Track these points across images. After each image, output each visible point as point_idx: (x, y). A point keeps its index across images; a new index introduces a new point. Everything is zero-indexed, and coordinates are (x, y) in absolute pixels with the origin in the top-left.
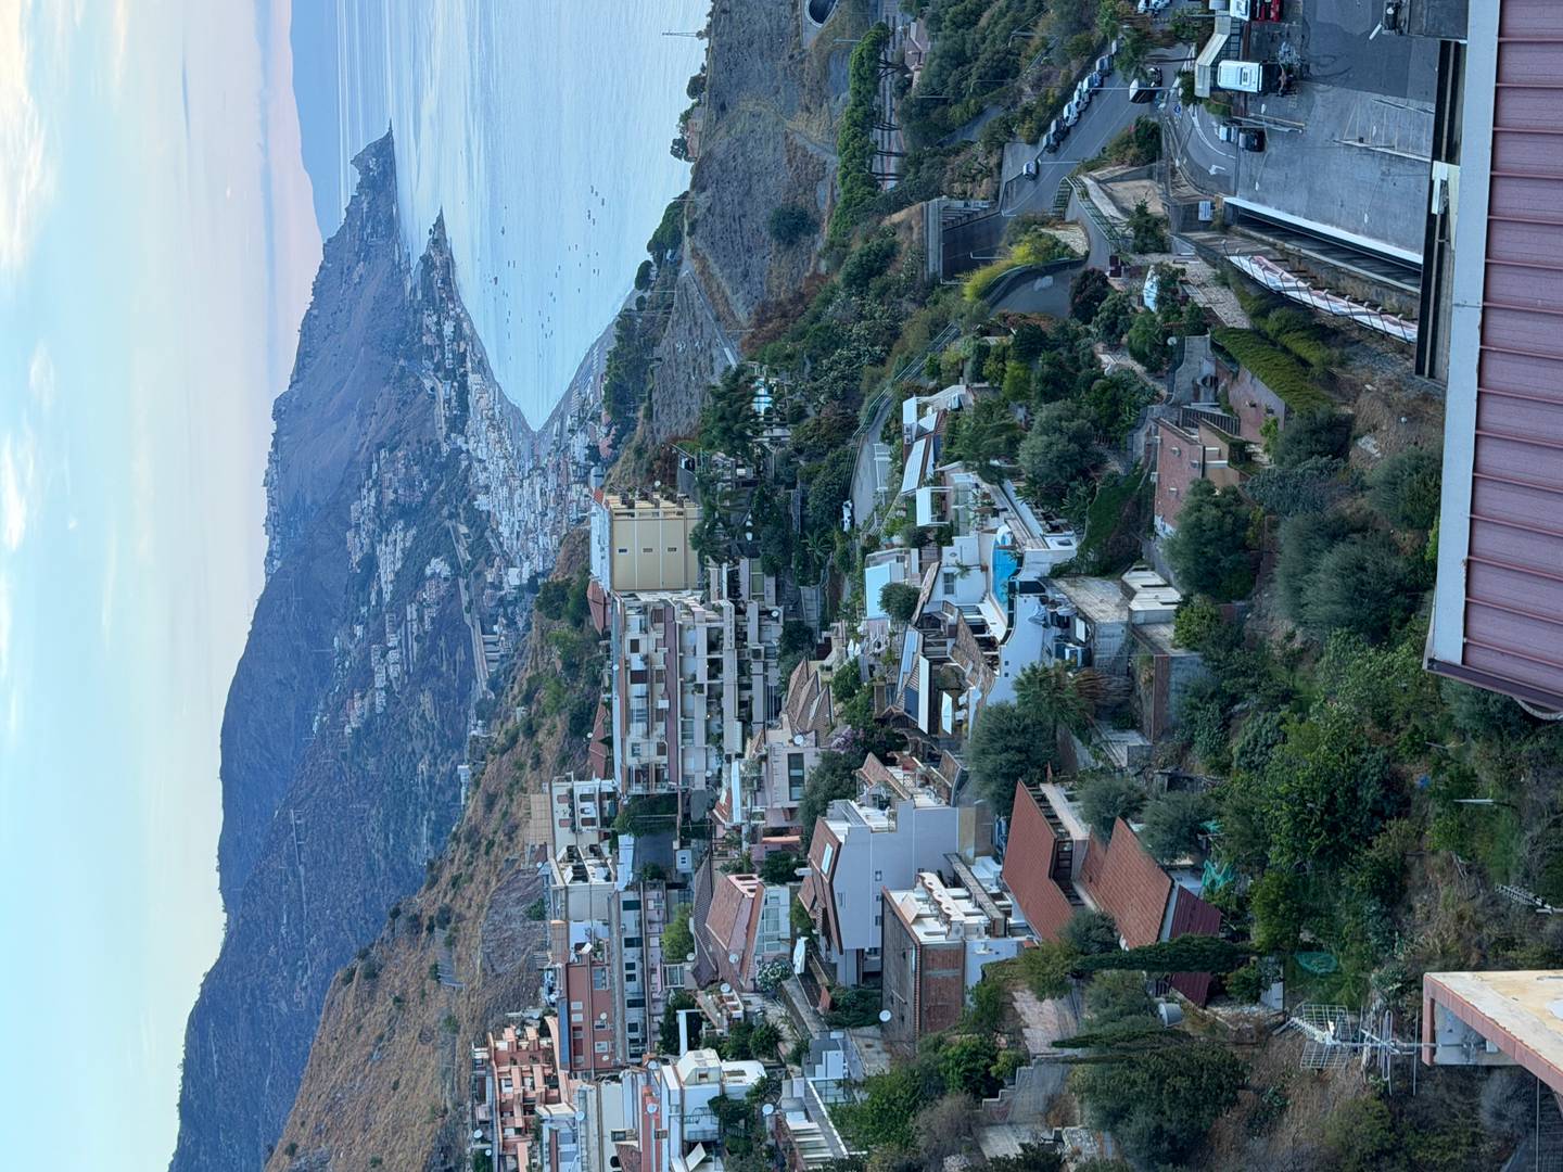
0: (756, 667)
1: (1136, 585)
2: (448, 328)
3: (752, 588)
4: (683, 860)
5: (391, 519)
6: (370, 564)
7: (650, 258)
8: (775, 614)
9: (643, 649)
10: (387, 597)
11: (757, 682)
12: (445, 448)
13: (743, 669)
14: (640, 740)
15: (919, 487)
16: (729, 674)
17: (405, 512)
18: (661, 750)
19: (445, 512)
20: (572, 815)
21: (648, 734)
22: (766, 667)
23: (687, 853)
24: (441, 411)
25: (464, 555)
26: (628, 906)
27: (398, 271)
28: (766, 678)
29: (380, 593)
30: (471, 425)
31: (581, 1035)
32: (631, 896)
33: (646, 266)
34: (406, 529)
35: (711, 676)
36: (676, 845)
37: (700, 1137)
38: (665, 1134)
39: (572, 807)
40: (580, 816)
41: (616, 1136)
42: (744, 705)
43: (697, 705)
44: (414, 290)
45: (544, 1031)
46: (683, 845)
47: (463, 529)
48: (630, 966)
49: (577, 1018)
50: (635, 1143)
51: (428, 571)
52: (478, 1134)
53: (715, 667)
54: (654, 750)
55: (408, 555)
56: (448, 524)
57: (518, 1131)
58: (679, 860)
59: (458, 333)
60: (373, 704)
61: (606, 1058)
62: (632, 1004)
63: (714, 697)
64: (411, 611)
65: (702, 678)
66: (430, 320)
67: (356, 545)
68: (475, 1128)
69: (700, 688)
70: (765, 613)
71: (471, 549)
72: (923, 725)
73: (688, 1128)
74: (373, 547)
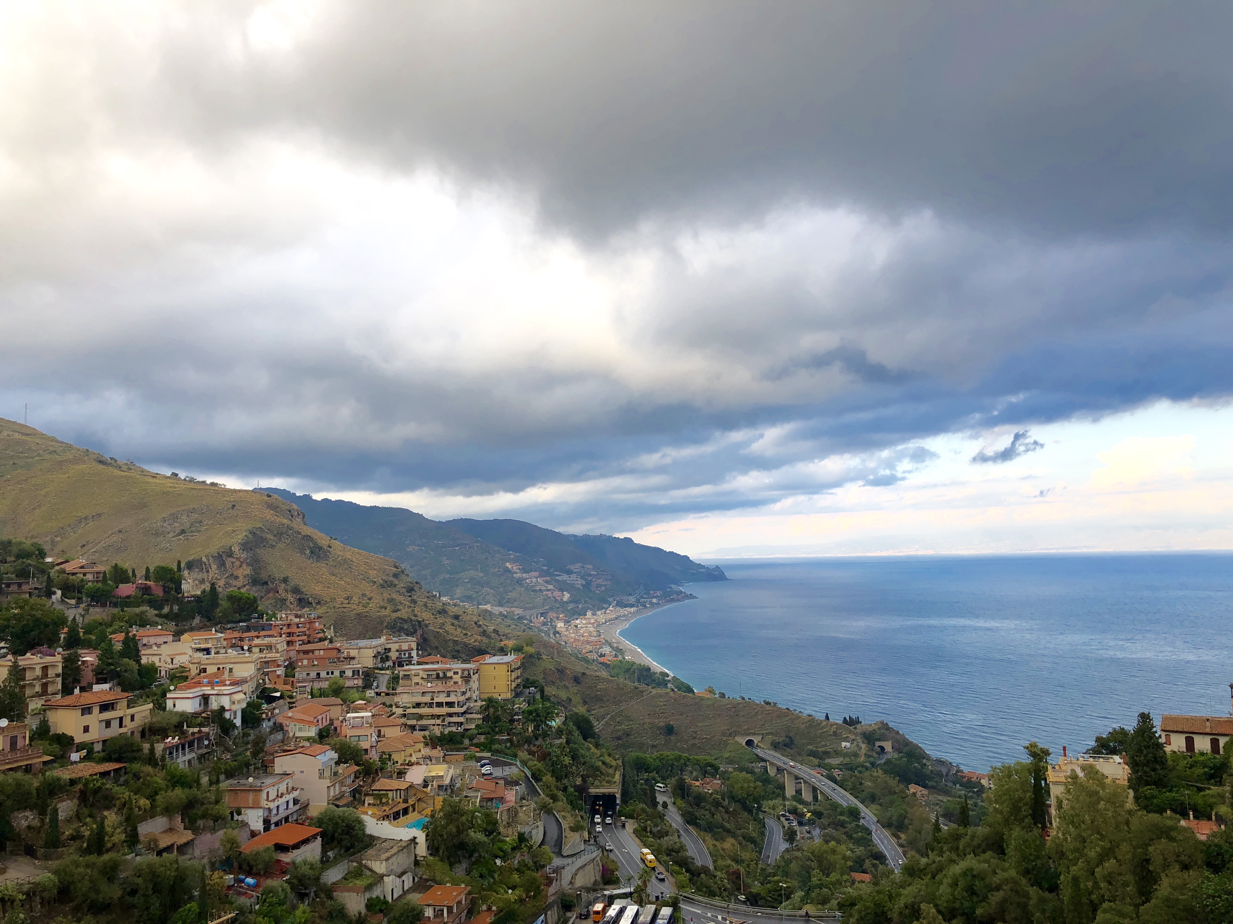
0: (439, 721)
1: (404, 878)
2: (654, 600)
3: (471, 719)
5: (585, 579)
6: (569, 572)
8: (459, 728)
9: (454, 676)
10: (557, 578)
11: (432, 722)
12: (611, 600)
13: (438, 716)
14: (421, 676)
16: (436, 711)
17: (588, 584)
18: (416, 684)
19: (587, 599)
20: (404, 650)
21: (423, 678)
22: (438, 725)
24: (624, 598)
25: (570, 606)
26: (355, 672)
27: (677, 582)
28: (434, 725)
29: (559, 575)
30: (618, 609)
31: (311, 654)
32: (360, 672)
34: (582, 585)
35: (437, 704)
38: (213, 689)
39: (407, 650)
40: (403, 652)
42: (425, 717)
43: (427, 699)
44: (671, 588)
47: (580, 606)
48: (332, 673)
49: (317, 653)
51: (565, 593)
53: (440, 705)
54: (417, 681)
55: (572, 585)
56: (583, 600)
58: (370, 691)
59: (653, 604)
60: (516, 573)
61: (300, 664)
62: (318, 674)
63: (429, 705)
64: (550, 587)
65: (436, 700)
66: (658, 593)
67: (575, 567)
69: (433, 699)
70: (460, 724)
71: (572, 609)
74: (575, 573)
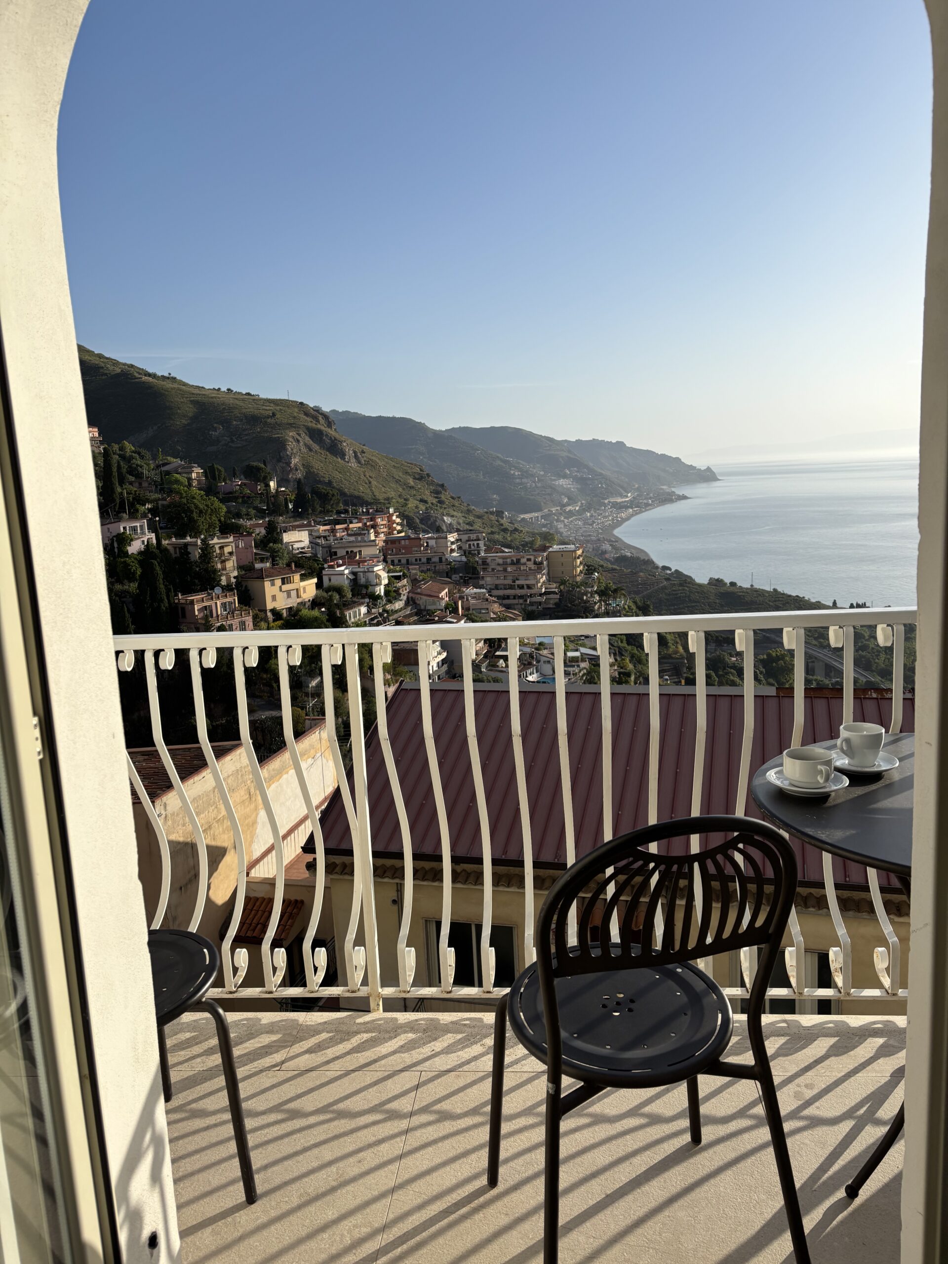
0: (521, 601)
2: (649, 502)
3: (550, 599)
4: (456, 577)
5: (581, 483)
6: (565, 477)
7: (673, 570)
8: (539, 607)
9: (528, 563)
11: (516, 601)
12: (606, 501)
13: (521, 597)
14: (497, 562)
15: (581, 653)
16: (519, 592)
17: (583, 488)
18: (493, 570)
20: (472, 540)
21: (499, 564)
22: (521, 604)
23: (458, 578)
24: (619, 500)
25: (568, 508)
26: (440, 559)
27: (670, 484)
29: (555, 480)
30: (615, 510)
32: (444, 559)
33: (670, 569)
34: (578, 488)
35: (518, 586)
36: (461, 575)
37: (358, 578)
38: (360, 567)
39: (475, 540)
40: (472, 543)
41: (360, 552)
42: (508, 597)
43: (509, 582)
44: (663, 489)
45: (399, 532)
46: (461, 577)
47: (577, 508)
48: (420, 560)
49: (403, 542)
50: (358, 558)
52: (364, 510)
53: (521, 587)
54: (493, 567)
55: (568, 489)
57: (366, 524)
58: (456, 575)
59: (647, 505)
62: (408, 560)
63: (511, 587)
64: (548, 491)
65: (518, 582)
66: (652, 495)
67: (572, 471)
68: (367, 509)
69: (514, 582)
70: (540, 603)
71: (570, 511)
72: (498, 653)
73: (362, 574)
74: (571, 477)
